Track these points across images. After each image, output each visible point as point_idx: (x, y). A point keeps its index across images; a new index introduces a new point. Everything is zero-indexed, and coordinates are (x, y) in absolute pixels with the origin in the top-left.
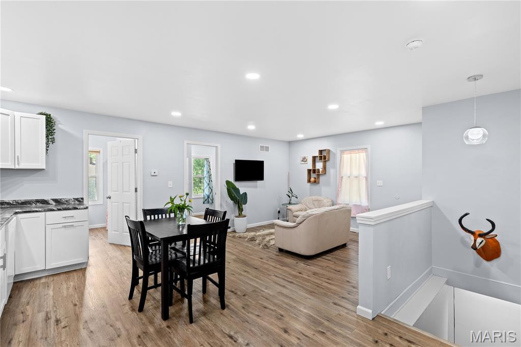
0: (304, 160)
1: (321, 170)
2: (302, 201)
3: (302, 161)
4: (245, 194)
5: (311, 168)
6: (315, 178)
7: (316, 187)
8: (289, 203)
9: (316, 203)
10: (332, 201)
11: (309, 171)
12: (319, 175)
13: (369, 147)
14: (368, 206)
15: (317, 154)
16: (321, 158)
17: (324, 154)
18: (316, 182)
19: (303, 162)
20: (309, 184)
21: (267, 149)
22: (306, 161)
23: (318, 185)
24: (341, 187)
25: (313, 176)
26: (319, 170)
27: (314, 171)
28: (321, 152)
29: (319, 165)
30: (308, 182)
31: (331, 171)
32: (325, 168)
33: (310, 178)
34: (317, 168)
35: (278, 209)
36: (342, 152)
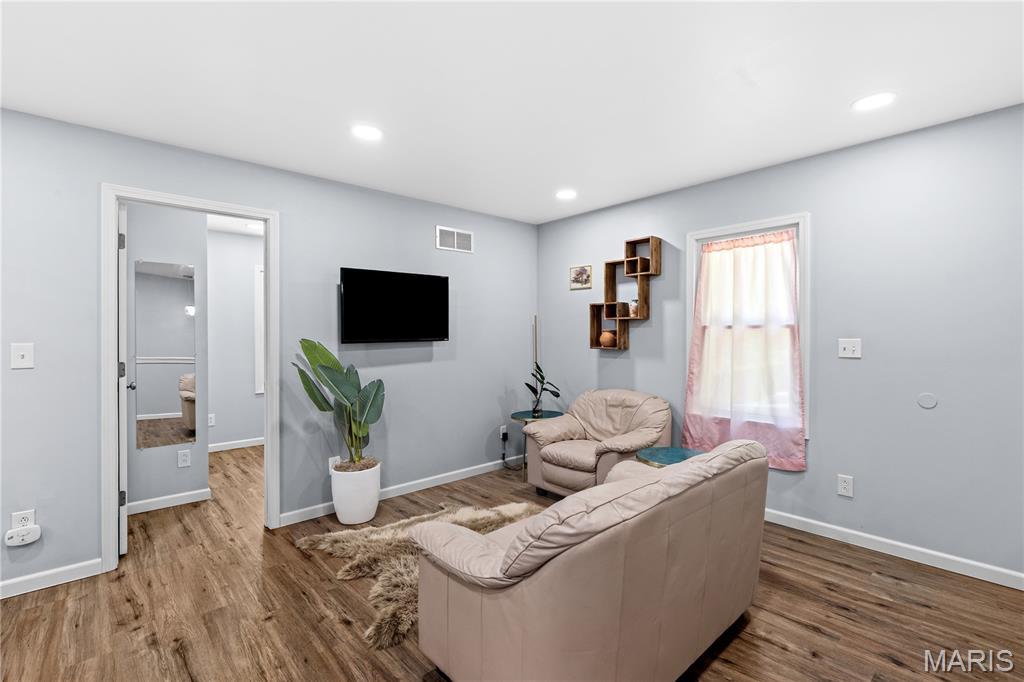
0: (582, 277)
1: (633, 306)
2: (574, 406)
3: (576, 281)
4: (379, 385)
5: (601, 300)
6: (614, 333)
7: (616, 363)
8: (535, 411)
9: (617, 413)
10: (670, 407)
11: (596, 310)
12: (625, 324)
13: (806, 219)
14: (802, 431)
15: (620, 255)
16: (632, 266)
17: (644, 253)
18: (618, 346)
19: (579, 285)
20: (595, 351)
21: (464, 242)
22: (586, 281)
23: (625, 354)
24: (700, 363)
25: (609, 325)
26: (625, 306)
27: (612, 310)
28: (633, 246)
29: (628, 292)
30: (592, 346)
31: (665, 309)
32: (645, 298)
33: (599, 333)
34: (621, 298)
35: (503, 429)
36: (705, 244)
